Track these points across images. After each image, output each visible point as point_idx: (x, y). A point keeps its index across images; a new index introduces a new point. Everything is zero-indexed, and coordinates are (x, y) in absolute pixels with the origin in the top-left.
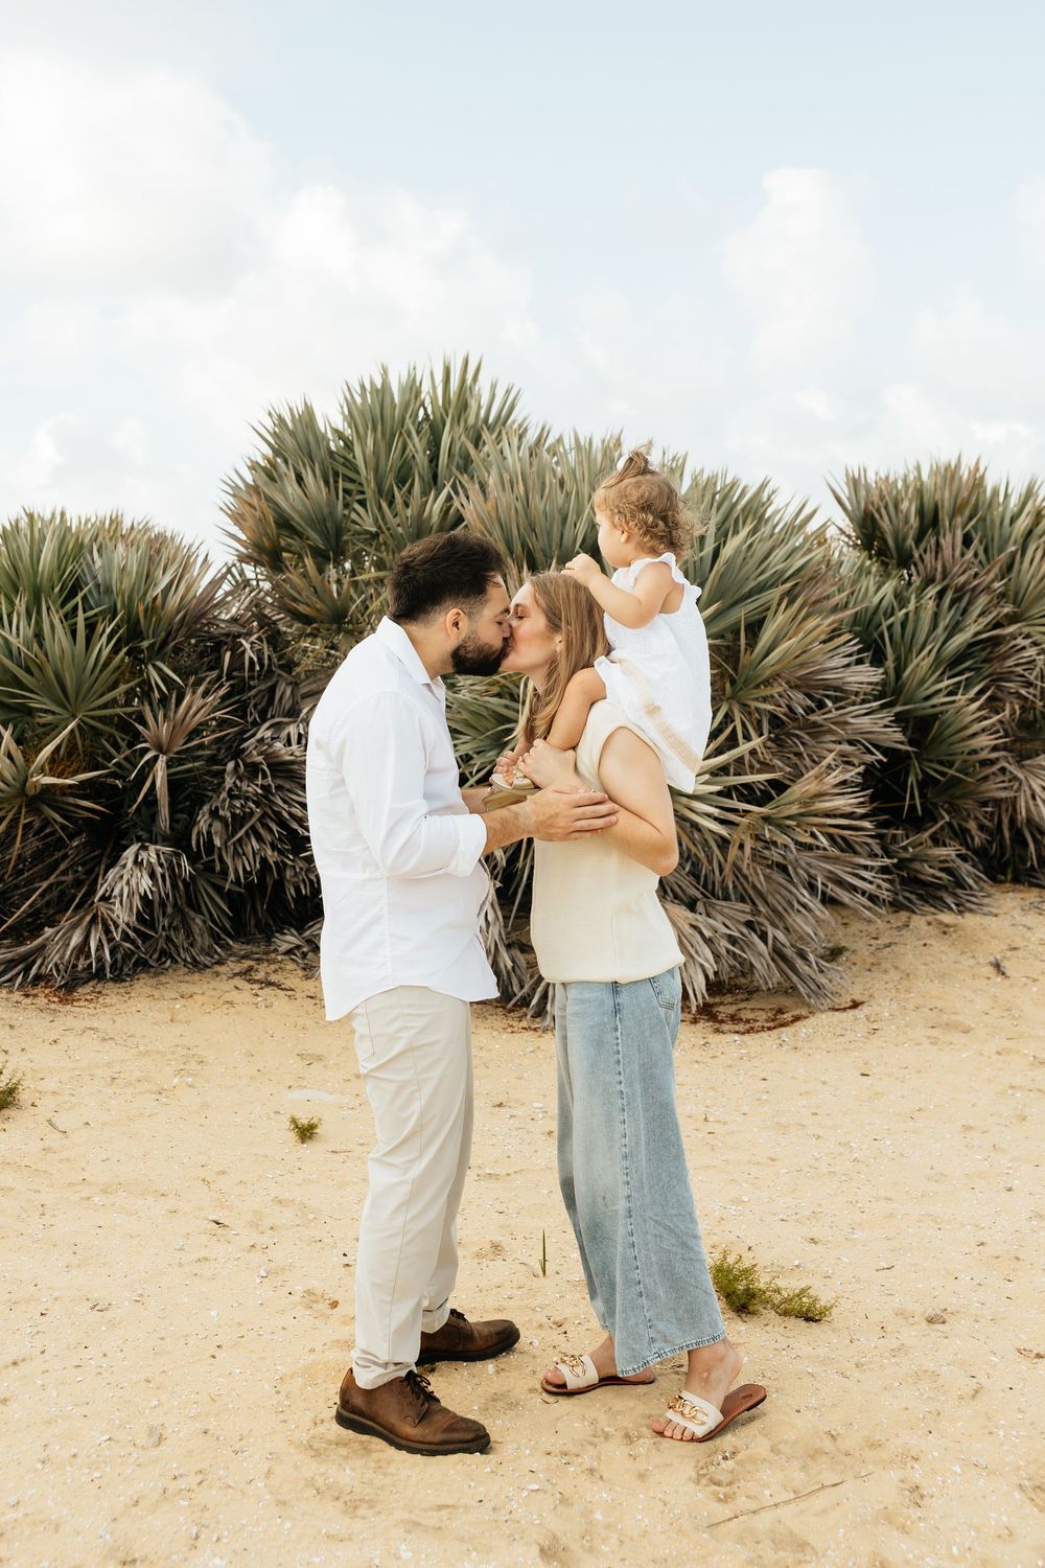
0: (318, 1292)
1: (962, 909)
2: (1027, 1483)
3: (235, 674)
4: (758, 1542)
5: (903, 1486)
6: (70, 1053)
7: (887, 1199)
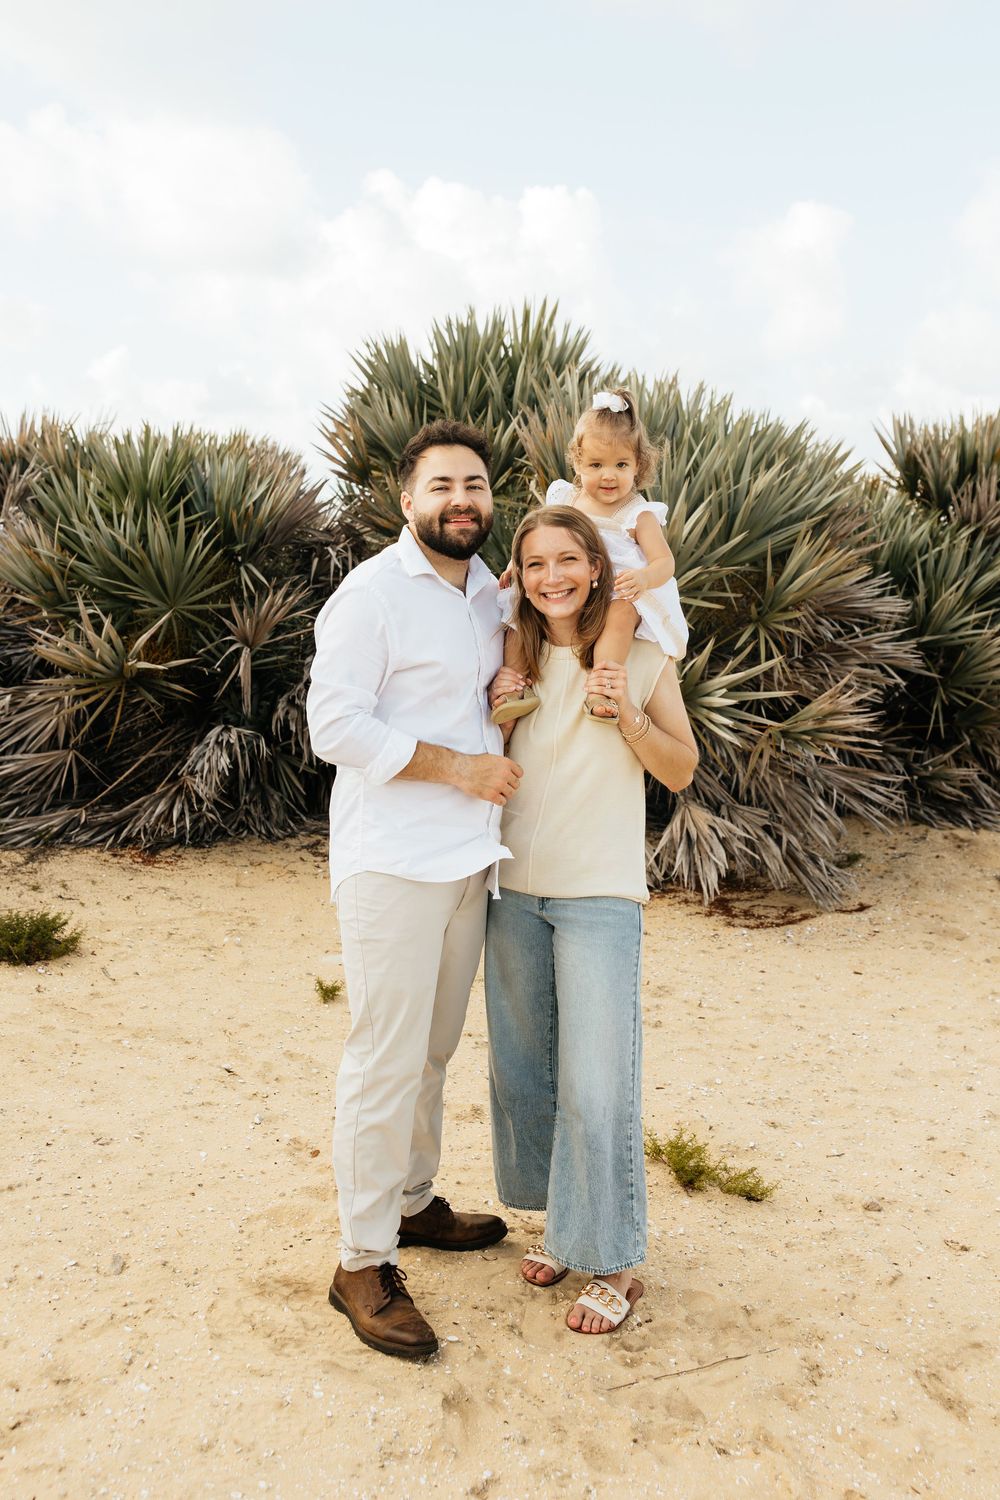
0: (303, 1141)
1: (977, 826)
2: (924, 1370)
3: (322, 578)
4: (652, 1408)
5: (803, 1363)
6: (139, 909)
7: (853, 1090)
